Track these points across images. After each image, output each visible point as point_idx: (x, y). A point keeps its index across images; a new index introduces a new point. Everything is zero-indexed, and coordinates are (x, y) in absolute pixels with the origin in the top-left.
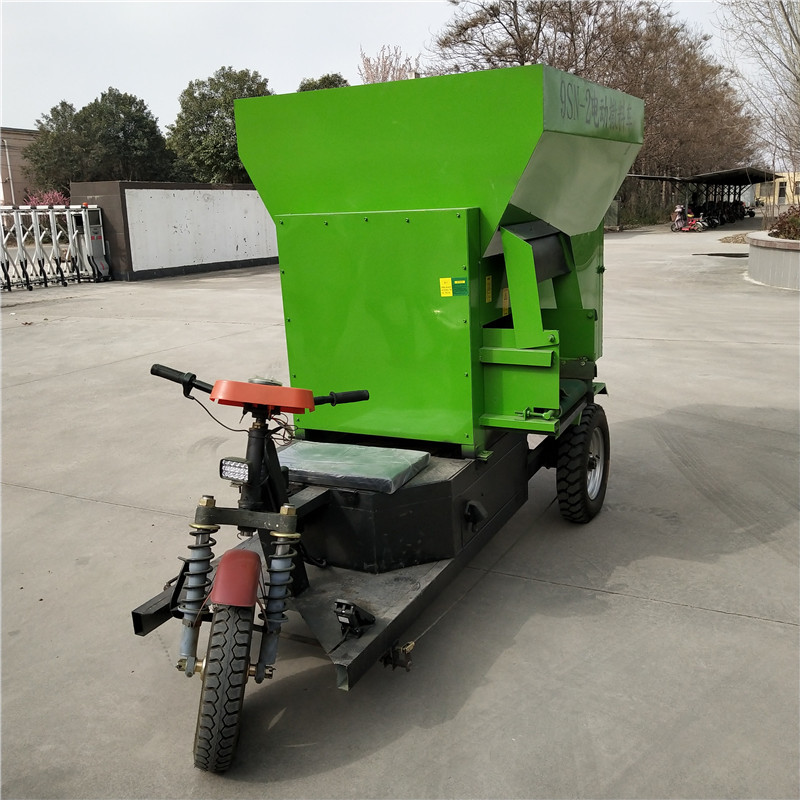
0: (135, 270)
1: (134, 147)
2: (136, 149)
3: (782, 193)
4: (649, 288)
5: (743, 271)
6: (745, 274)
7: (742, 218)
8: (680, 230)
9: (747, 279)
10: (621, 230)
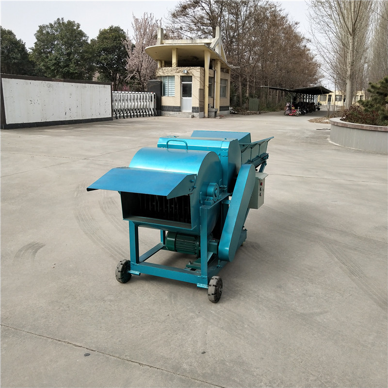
0: (7, 123)
1: (13, 57)
2: (14, 59)
3: (330, 100)
4: (283, 145)
5: (327, 138)
6: (328, 139)
7: (314, 110)
8: (288, 115)
9: (330, 142)
10: (260, 113)
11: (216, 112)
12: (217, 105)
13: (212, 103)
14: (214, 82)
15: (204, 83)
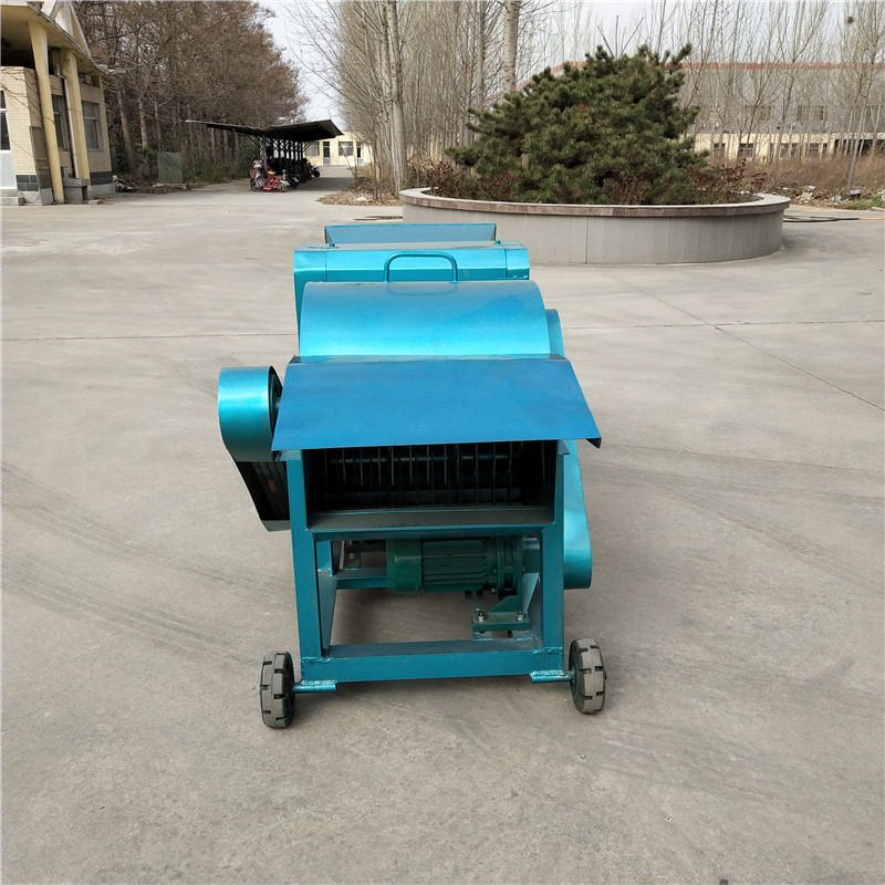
3: (327, 153)
7: (308, 177)
8: (261, 189)
10: (189, 189)
11: (84, 188)
12: (84, 171)
13: (70, 164)
14: (66, 109)
15: (41, 112)
